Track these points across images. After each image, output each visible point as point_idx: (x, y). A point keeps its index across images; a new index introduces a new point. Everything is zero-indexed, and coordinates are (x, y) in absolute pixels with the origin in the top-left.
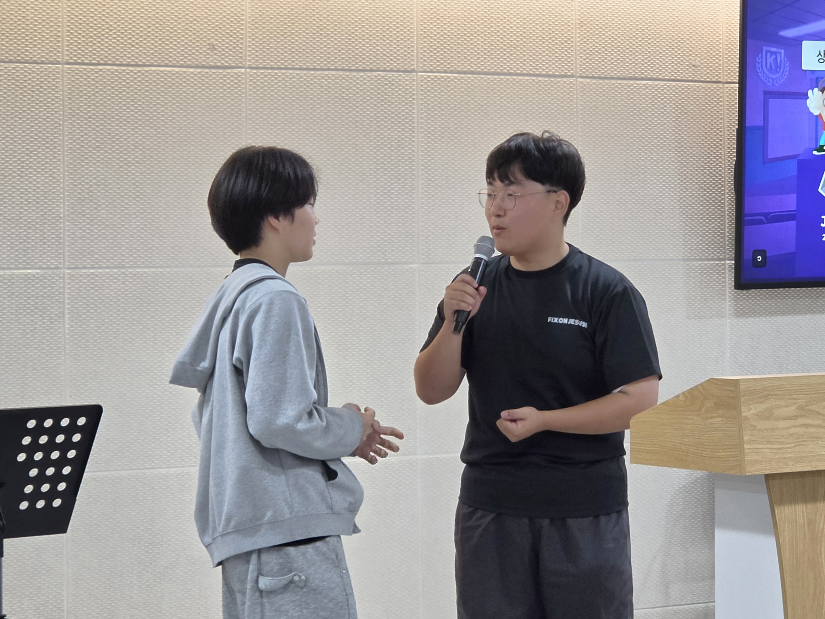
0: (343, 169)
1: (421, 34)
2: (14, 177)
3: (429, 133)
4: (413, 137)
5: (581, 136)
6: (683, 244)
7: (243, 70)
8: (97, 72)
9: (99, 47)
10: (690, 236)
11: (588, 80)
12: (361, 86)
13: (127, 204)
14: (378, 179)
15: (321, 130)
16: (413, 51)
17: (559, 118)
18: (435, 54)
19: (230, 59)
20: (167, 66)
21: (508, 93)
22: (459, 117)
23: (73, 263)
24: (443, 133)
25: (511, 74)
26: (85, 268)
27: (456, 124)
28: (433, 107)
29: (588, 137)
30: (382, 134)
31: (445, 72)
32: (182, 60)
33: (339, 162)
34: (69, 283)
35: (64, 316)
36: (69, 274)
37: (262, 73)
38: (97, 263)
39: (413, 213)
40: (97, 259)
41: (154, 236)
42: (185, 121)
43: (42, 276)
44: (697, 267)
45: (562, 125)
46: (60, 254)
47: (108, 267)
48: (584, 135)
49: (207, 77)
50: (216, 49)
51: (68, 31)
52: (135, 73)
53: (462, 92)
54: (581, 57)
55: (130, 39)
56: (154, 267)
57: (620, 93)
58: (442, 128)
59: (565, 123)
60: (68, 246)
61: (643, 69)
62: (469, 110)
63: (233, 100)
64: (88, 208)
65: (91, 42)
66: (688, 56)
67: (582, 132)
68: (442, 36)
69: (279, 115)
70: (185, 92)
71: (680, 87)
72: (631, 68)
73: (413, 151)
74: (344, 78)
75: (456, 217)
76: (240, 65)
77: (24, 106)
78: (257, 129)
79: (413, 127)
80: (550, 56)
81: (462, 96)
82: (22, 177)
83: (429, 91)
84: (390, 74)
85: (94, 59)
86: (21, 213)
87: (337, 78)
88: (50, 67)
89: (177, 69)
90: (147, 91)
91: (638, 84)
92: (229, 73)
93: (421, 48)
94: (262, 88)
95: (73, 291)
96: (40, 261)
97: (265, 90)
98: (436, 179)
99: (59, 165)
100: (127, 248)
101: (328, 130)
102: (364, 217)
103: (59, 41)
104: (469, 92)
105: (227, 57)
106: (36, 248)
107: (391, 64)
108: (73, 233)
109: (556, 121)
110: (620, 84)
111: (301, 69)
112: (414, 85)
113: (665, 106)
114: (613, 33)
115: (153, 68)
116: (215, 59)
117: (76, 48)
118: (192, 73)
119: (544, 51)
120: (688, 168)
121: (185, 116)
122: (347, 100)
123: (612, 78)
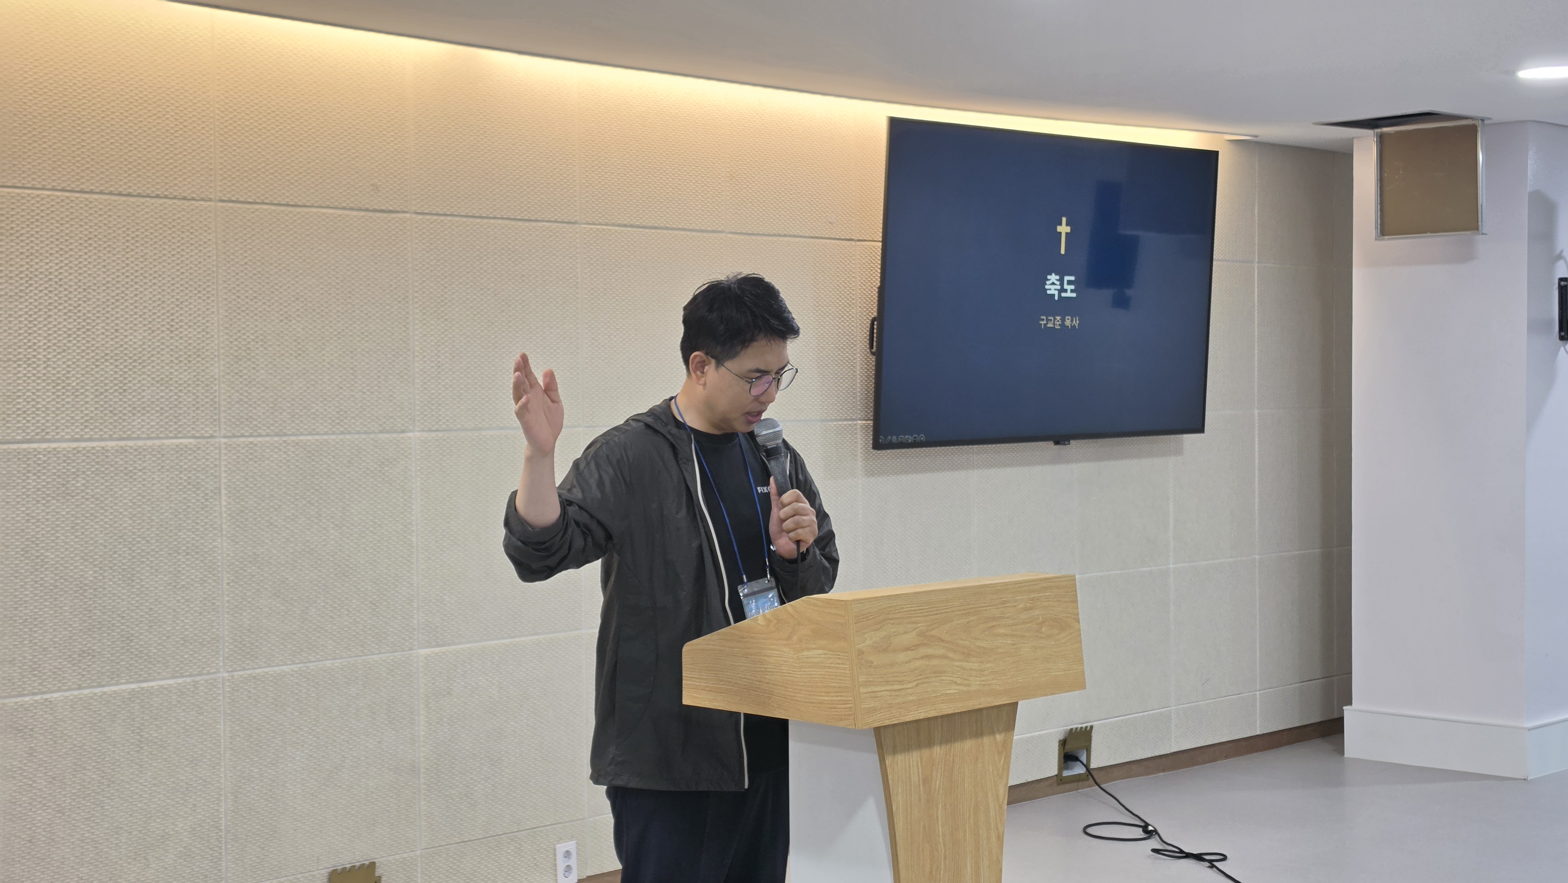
1: (584, 183)
3: (592, 288)
4: (577, 293)
6: (821, 405)
7: (408, 215)
8: (253, 212)
9: (255, 183)
10: (826, 396)
11: (737, 237)
12: (526, 236)
13: (288, 363)
15: (488, 284)
16: (575, 200)
18: (597, 204)
19: (395, 203)
20: (328, 207)
23: (229, 431)
24: (604, 289)
26: (243, 436)
27: (616, 280)
28: (595, 261)
30: (547, 289)
31: (606, 224)
32: (344, 202)
34: (225, 454)
35: (220, 492)
36: (225, 443)
37: (428, 220)
38: (256, 431)
40: (256, 425)
41: (317, 399)
42: (349, 271)
43: (195, 446)
44: (832, 427)
46: (215, 421)
47: (268, 435)
49: (371, 222)
50: (380, 191)
51: (221, 164)
52: (295, 215)
53: (622, 246)
54: (731, 211)
55: (288, 175)
56: (318, 434)
57: (765, 250)
58: (604, 284)
60: (225, 411)
61: (786, 225)
63: (398, 248)
64: (245, 368)
65: (246, 177)
68: (603, 184)
69: (445, 266)
70: (348, 238)
71: (818, 244)
72: (775, 224)
74: (509, 228)
76: (405, 210)
77: (173, 249)
78: (424, 282)
79: (577, 282)
80: (703, 210)
81: (622, 251)
82: (172, 332)
83: (591, 244)
85: (250, 197)
86: (171, 373)
87: (502, 227)
88: (201, 205)
89: (339, 212)
90: (308, 236)
91: (781, 241)
92: (394, 219)
93: (584, 198)
94: (428, 236)
95: (229, 463)
96: (193, 429)
97: (431, 239)
99: (213, 318)
100: (289, 413)
101: (495, 284)
103: (211, 175)
104: (628, 245)
105: (391, 200)
106: (189, 414)
107: (555, 214)
108: (229, 397)
110: (765, 240)
112: (577, 238)
114: (760, 186)
115: (315, 210)
116: (379, 202)
117: (229, 184)
118: (355, 216)
119: (697, 204)
121: (349, 265)
122: (512, 251)
123: (758, 235)
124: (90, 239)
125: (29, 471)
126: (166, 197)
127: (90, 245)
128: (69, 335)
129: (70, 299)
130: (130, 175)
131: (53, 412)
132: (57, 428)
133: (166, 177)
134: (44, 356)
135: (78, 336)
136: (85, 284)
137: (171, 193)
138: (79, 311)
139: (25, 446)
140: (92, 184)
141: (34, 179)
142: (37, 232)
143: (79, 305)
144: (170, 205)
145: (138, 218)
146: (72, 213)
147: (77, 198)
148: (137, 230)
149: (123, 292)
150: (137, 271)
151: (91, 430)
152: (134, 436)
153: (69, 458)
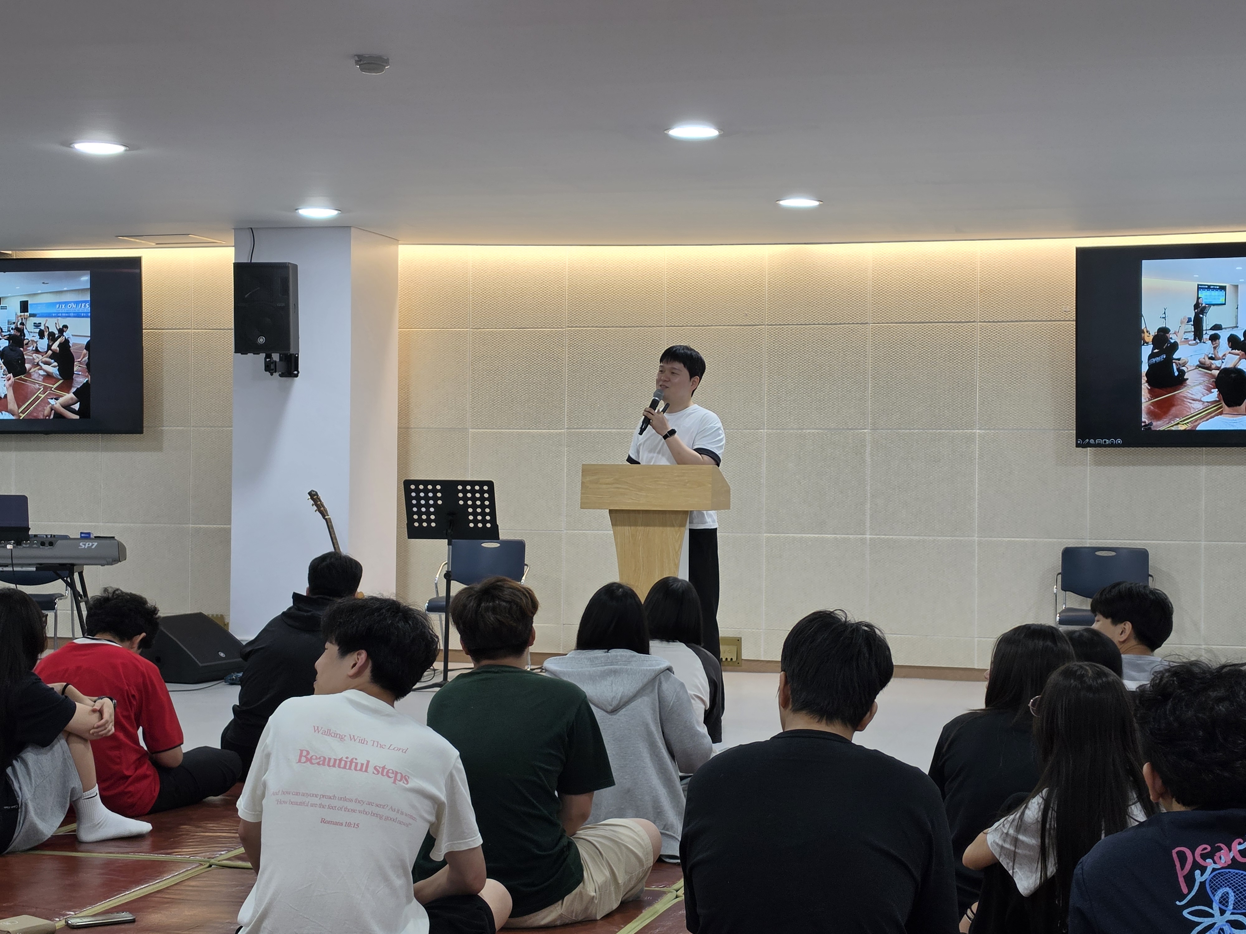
0: (822, 378)
1: (872, 303)
2: (638, 384)
3: (876, 357)
4: (866, 360)
5: (979, 357)
6: (1054, 420)
7: (764, 326)
9: (683, 317)
10: (1059, 415)
11: (985, 324)
12: (834, 332)
14: (843, 383)
15: (809, 357)
16: (866, 312)
17: (964, 347)
18: (881, 313)
19: (756, 321)
20: (720, 326)
21: (929, 334)
22: (896, 348)
24: (885, 357)
25: (931, 323)
27: (893, 352)
28: (879, 343)
29: (984, 357)
30: (846, 359)
31: (887, 323)
32: (729, 322)
33: (820, 374)
37: (774, 328)
39: (865, 402)
42: (730, 354)
44: (1064, 434)
45: (966, 351)
48: (982, 356)
49: (743, 331)
50: (748, 316)
51: (667, 310)
53: (898, 334)
54: (981, 310)
55: (700, 312)
57: (1008, 330)
58: (885, 355)
59: (968, 349)
61: (1026, 315)
62: (902, 344)
63: (757, 342)
65: (679, 315)
66: (1061, 306)
67: (979, 354)
68: (886, 303)
69: (784, 350)
70: (730, 339)
71: (1054, 325)
72: (1017, 315)
73: (866, 368)
74: (823, 329)
75: (893, 404)
76: (762, 324)
77: (644, 349)
78: (771, 357)
79: (866, 354)
80: (958, 311)
81: (898, 336)
82: (642, 384)
83: (876, 334)
84: (852, 326)
85: (681, 324)
87: (819, 329)
89: (726, 327)
91: (1022, 325)
92: (755, 328)
93: (872, 310)
94: (774, 335)
97: (776, 337)
98: (880, 383)
101: (814, 357)
102: (835, 404)
103: (662, 315)
104: (903, 334)
105: (754, 320)
107: (853, 320)
109: (962, 348)
110: (1009, 325)
111: (797, 324)
112: (867, 331)
113: (1042, 337)
114: (1004, 295)
116: (747, 321)
117: (671, 319)
118: (734, 329)
119: (954, 308)
120: (1059, 374)
121: (730, 351)
122: (825, 341)
123: (1003, 322)
124: (607, 346)
125: (579, 440)
126: (641, 326)
127: (607, 348)
128: (597, 386)
129: (598, 371)
130: (625, 319)
131: (590, 417)
132: (591, 423)
133: (641, 318)
134: (587, 394)
135: (601, 386)
136: (604, 365)
137: (643, 325)
138: (602, 376)
139: (578, 430)
140: (609, 324)
141: (584, 323)
142: (585, 344)
143: (602, 373)
144: (643, 330)
145: (628, 336)
146: (600, 336)
147: (602, 330)
148: (628, 341)
149: (621, 367)
150: (627, 358)
151: (606, 425)
152: (624, 427)
153: (596, 436)
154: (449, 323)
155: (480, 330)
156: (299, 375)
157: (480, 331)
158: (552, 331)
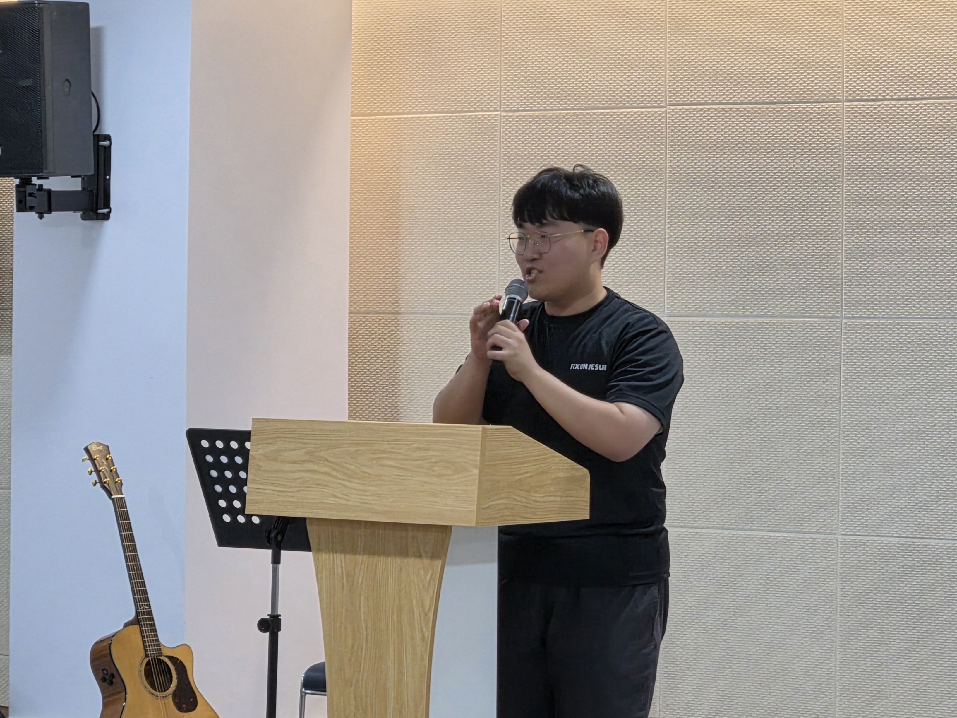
2: (795, 221)
8: (875, 109)
9: (877, 81)
13: (904, 250)
20: (946, 97)
23: (850, 313)
26: (861, 317)
34: (845, 334)
35: (840, 368)
36: (846, 323)
38: (872, 313)
40: (872, 308)
41: (929, 285)
43: (819, 325)
46: (837, 302)
47: (883, 318)
51: (848, 66)
52: (914, 108)
55: (908, 70)
56: (929, 319)
60: (845, 294)
64: (865, 254)
65: (870, 76)
82: (803, 221)
85: (872, 94)
86: (801, 259)
88: (830, 105)
90: (925, 126)
95: (848, 343)
96: (818, 309)
99: (838, 209)
100: (903, 298)
103: (839, 78)
106: (815, 296)
108: (850, 280)
115: (932, 101)
117: (855, 84)
140: (742, 96)
142: (700, 140)
144: (804, 108)
145: (777, 122)
146: (726, 122)
147: (730, 109)
148: (776, 132)
154: (465, 102)
155: (517, 114)
156: (111, 215)
157: (517, 117)
158: (642, 112)
